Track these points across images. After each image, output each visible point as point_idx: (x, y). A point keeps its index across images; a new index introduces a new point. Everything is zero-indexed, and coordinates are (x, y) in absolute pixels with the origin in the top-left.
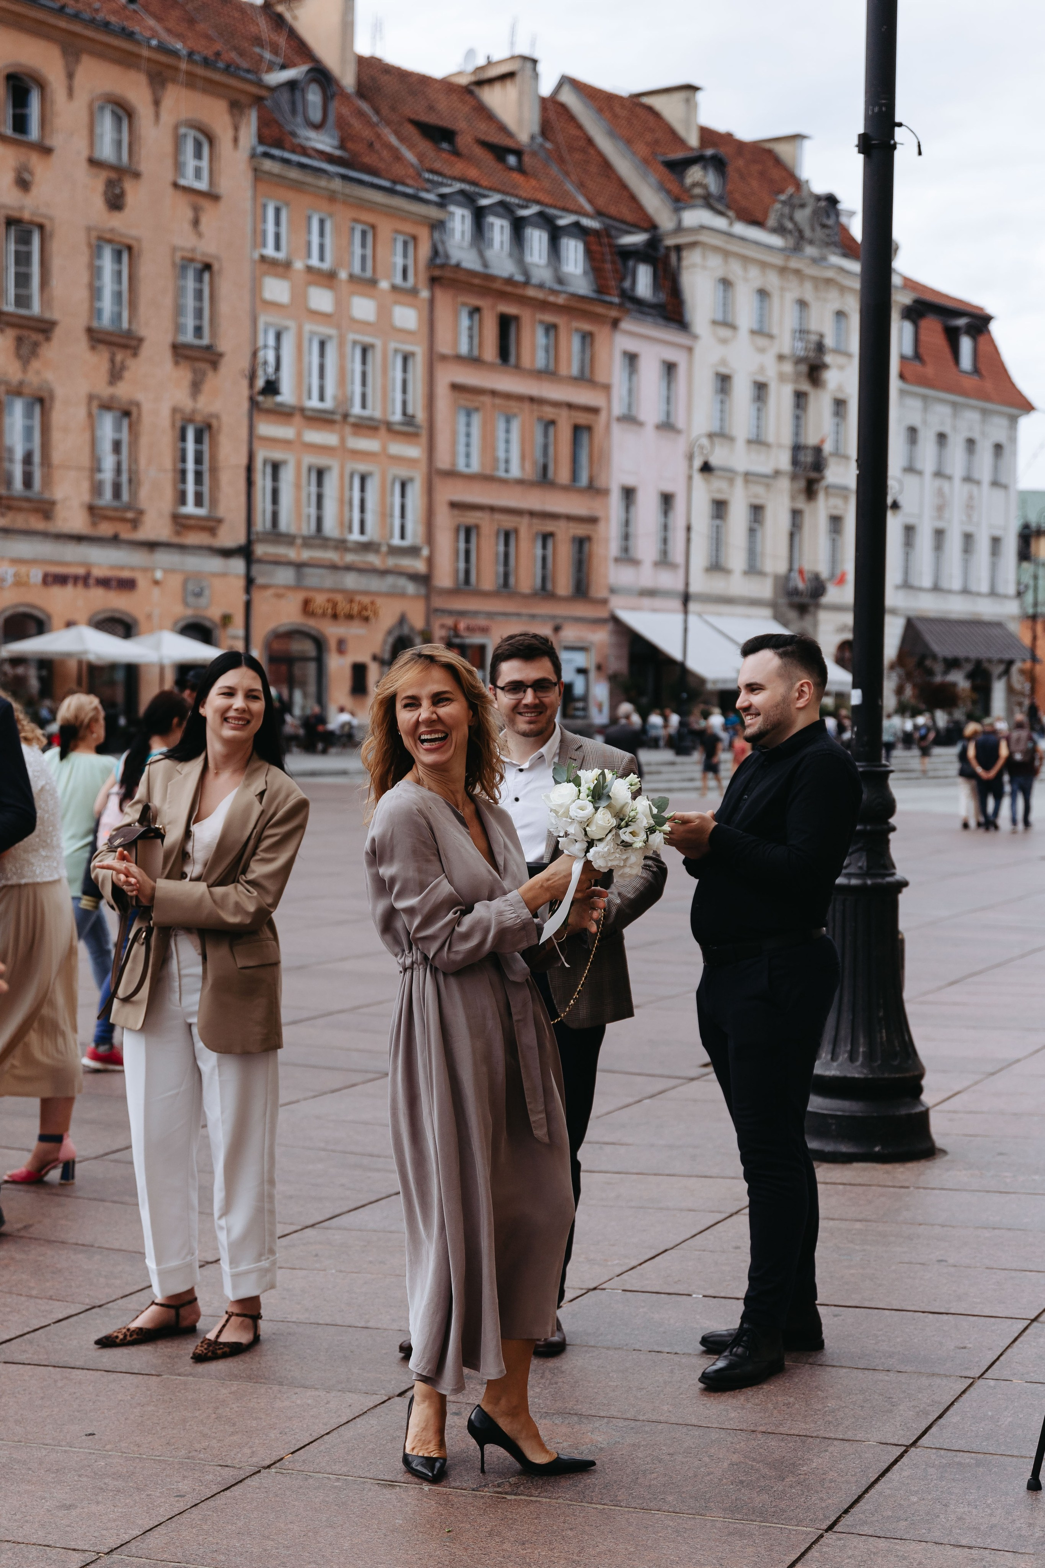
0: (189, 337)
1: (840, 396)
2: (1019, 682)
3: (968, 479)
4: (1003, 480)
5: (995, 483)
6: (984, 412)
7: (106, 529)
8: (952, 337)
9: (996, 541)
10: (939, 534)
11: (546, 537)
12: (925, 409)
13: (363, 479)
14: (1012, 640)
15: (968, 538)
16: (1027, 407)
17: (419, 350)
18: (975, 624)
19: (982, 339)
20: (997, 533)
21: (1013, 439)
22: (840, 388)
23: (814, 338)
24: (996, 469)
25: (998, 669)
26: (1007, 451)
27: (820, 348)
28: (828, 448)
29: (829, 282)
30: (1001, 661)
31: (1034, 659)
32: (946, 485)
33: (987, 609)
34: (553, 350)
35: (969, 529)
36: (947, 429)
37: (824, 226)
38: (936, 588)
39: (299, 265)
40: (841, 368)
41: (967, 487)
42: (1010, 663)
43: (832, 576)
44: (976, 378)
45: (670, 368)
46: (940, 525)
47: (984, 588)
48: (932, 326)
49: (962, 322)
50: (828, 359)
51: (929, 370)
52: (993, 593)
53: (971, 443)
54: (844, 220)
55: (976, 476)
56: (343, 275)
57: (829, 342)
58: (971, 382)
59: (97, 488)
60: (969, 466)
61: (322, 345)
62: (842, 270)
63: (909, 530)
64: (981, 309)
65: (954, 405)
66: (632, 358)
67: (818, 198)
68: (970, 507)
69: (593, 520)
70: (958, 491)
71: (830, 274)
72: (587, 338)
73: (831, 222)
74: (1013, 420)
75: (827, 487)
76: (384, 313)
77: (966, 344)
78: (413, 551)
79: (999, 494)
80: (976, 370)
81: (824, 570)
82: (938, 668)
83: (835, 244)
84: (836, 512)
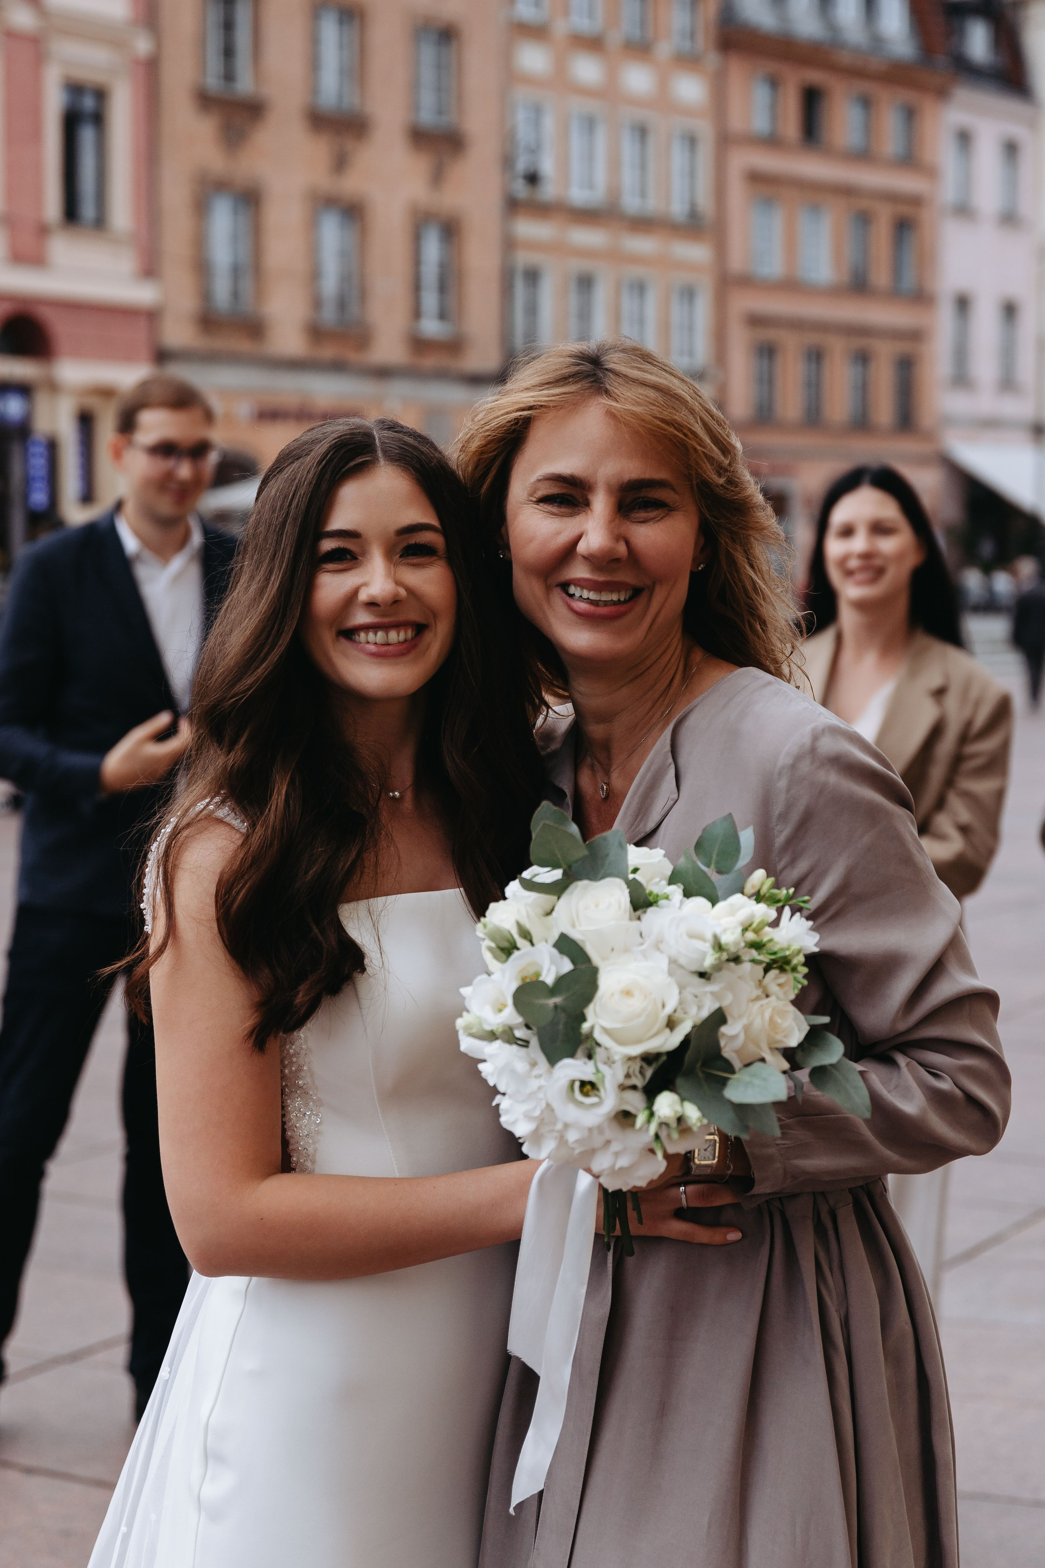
0: (427, 117)
7: (328, 352)
11: (863, 358)
13: (640, 288)
17: (705, 129)
34: (869, 128)
39: (561, 28)
45: (1011, 149)
56: (615, 39)
59: (317, 303)
61: (590, 124)
66: (964, 138)
69: (916, 336)
72: (910, 114)
76: (663, 84)
78: (700, 376)
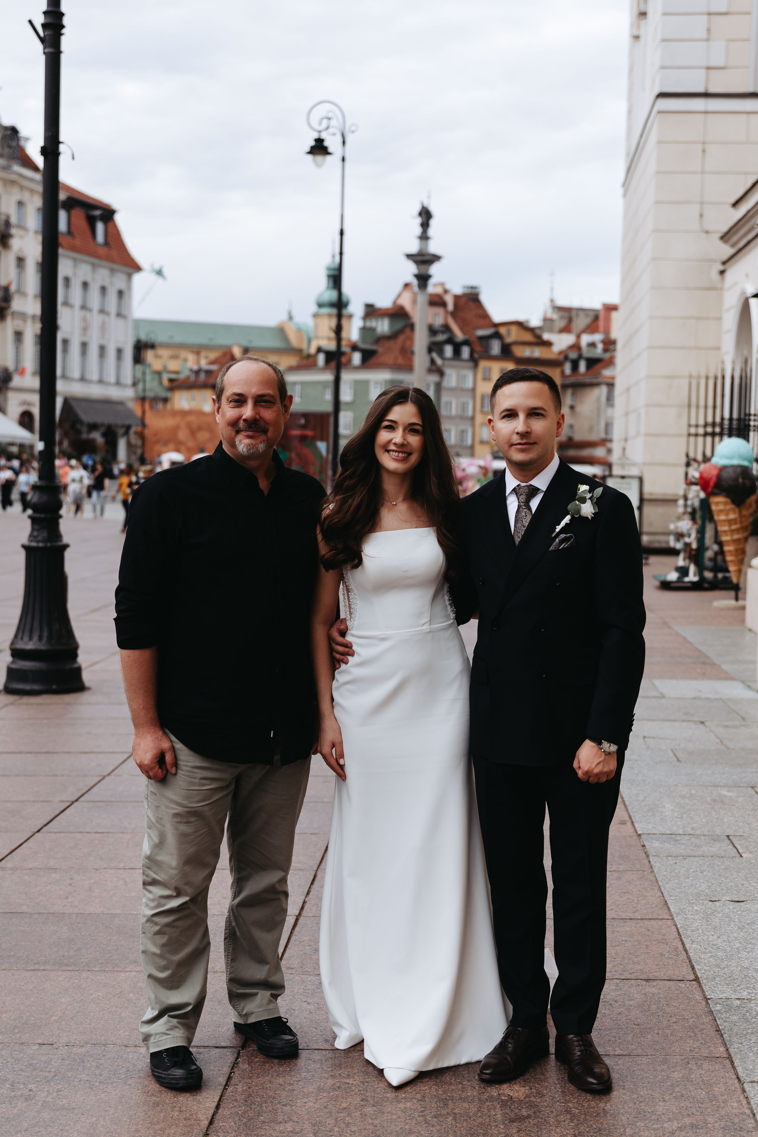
1: (21, 255)
2: (134, 439)
3: (102, 311)
4: (123, 312)
5: (119, 315)
6: (112, 271)
8: (91, 222)
9: (119, 352)
10: (84, 346)
12: (75, 266)
14: (130, 413)
15: (102, 349)
16: (138, 268)
18: (107, 402)
19: (110, 224)
20: (121, 346)
21: (129, 287)
22: (20, 250)
23: (3, 217)
24: (119, 305)
25: (121, 431)
26: (126, 294)
27: (7, 224)
28: (13, 288)
29: (13, 182)
30: (123, 426)
31: (144, 425)
32: (88, 315)
33: (114, 393)
35: (103, 342)
36: (89, 279)
37: (10, 147)
38: (83, 379)
40: (21, 237)
41: (101, 317)
42: (128, 428)
43: (16, 370)
44: (106, 248)
46: (85, 339)
47: (112, 379)
48: (78, 214)
49: (97, 213)
50: (13, 231)
51: (77, 242)
52: (118, 383)
53: (103, 289)
54: (22, 143)
55: (107, 309)
57: (13, 220)
58: (102, 251)
60: (103, 303)
62: (21, 176)
63: (65, 342)
64: (109, 206)
65: (94, 265)
67: (6, 128)
68: (103, 329)
70: (95, 319)
71: (13, 177)
73: (14, 144)
74: (129, 276)
75: (13, 313)
77: (100, 227)
79: (120, 322)
80: (107, 243)
81: (11, 365)
82: (84, 429)
83: (18, 158)
84: (19, 329)
